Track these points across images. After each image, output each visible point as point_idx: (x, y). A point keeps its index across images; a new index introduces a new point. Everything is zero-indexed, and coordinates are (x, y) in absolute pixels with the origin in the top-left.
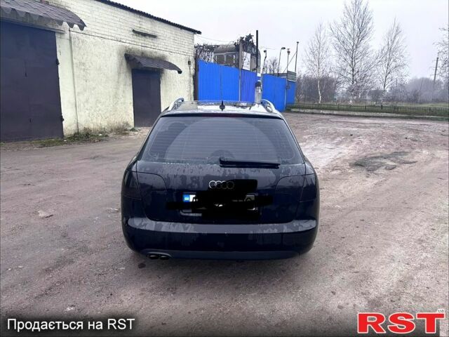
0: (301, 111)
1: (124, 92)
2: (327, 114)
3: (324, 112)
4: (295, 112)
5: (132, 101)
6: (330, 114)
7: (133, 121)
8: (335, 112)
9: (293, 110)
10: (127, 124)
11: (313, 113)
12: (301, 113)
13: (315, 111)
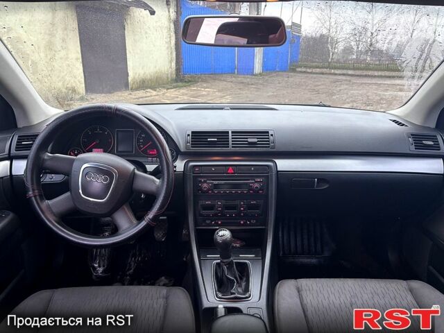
0: (308, 70)
1: (64, 40)
2: (340, 75)
3: (337, 72)
4: (301, 72)
5: (80, 56)
6: (344, 75)
7: (84, 85)
8: (350, 72)
9: (299, 69)
10: (74, 90)
11: (323, 74)
12: (308, 73)
13: (324, 70)
